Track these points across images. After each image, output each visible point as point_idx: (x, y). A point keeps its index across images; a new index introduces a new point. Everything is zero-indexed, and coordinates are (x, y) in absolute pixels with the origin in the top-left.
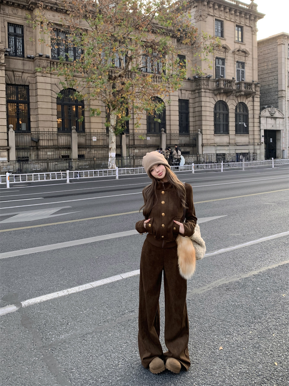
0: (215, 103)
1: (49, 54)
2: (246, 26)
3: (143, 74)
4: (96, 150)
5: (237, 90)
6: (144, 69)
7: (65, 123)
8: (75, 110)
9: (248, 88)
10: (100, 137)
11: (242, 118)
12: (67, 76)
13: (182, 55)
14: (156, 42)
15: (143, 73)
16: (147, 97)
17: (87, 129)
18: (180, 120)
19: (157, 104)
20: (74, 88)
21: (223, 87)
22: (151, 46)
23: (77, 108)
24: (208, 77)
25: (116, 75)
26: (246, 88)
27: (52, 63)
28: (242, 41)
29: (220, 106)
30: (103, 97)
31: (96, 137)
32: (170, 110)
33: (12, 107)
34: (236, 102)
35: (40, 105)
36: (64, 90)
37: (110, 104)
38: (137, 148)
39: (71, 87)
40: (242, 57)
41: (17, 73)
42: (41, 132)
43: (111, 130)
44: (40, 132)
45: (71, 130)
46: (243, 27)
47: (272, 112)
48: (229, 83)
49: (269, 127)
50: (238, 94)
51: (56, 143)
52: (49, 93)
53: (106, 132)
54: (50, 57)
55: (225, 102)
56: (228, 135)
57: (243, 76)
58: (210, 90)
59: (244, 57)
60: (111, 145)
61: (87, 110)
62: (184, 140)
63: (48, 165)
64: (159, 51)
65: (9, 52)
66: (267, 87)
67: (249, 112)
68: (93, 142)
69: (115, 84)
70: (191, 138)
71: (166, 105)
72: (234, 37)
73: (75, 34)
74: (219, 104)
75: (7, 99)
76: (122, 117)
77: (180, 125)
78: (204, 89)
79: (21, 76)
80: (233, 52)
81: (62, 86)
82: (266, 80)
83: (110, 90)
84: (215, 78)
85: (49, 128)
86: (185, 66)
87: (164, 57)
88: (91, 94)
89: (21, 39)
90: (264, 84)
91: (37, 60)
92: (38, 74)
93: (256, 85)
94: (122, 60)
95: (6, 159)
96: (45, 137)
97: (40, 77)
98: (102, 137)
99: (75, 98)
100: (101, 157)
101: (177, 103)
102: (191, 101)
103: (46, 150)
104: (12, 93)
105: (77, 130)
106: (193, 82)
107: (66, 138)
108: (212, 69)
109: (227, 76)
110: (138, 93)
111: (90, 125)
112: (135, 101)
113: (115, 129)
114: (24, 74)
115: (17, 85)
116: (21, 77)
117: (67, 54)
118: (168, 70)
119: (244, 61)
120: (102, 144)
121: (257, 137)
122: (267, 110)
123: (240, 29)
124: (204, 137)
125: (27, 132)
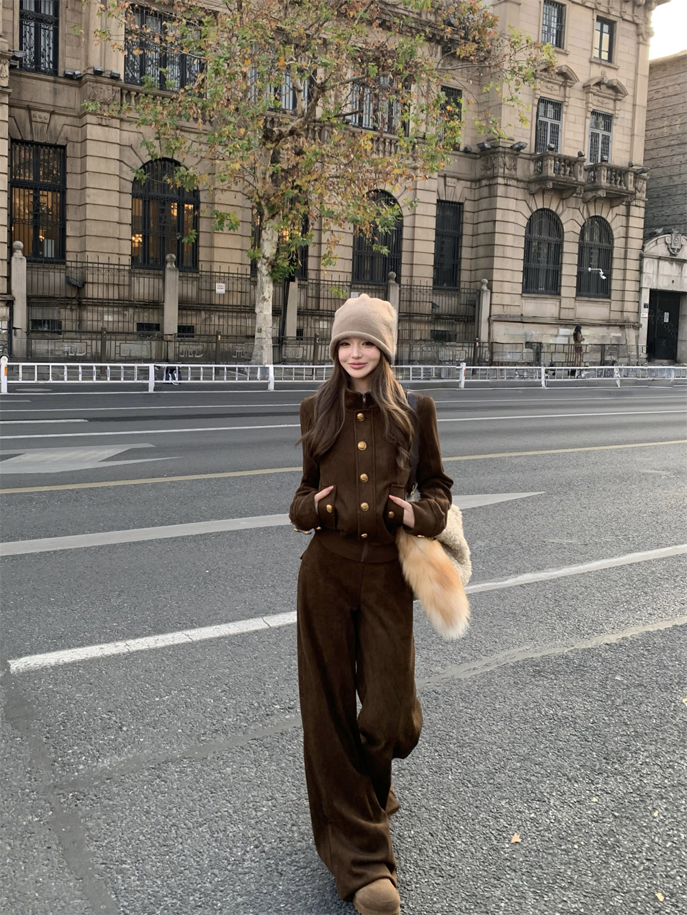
0: (528, 214)
1: (120, 70)
2: (624, 20)
3: (351, 132)
4: (223, 316)
5: (587, 186)
6: (353, 119)
7: (151, 246)
8: (175, 214)
9: (616, 181)
10: (235, 286)
11: (595, 257)
12: (161, 126)
13: (453, 89)
14: (389, 49)
15: (351, 127)
16: (357, 190)
17: (203, 264)
18: (439, 254)
19: (383, 207)
20: (175, 158)
21: (554, 175)
22: (376, 59)
23: (181, 209)
24: (517, 146)
25: (283, 129)
26: (611, 180)
27: (125, 92)
28: (610, 59)
29: (541, 223)
30: (246, 183)
31: (224, 285)
32: (414, 227)
33: (22, 197)
34: (582, 215)
35: (92, 196)
36: (151, 161)
37: (263, 203)
38: (325, 318)
39: (170, 157)
40: (606, 100)
41: (38, 113)
42: (90, 265)
43: (263, 269)
44: (88, 262)
45: (164, 262)
46: (615, 22)
47: (673, 246)
48: (569, 165)
49: (664, 285)
50: (590, 195)
51: (125, 293)
52: (114, 167)
53: (249, 272)
54: (122, 77)
55: (554, 213)
56: (558, 297)
57: (606, 151)
58: (518, 180)
59: (612, 102)
60: (261, 305)
61: (205, 215)
62: (447, 303)
63: (103, 346)
64: (397, 73)
65: (20, 59)
66: (665, 182)
67: (615, 241)
68: (217, 297)
69: (279, 153)
70: (463, 299)
71: (406, 212)
72: (590, 49)
73: (184, 21)
74: (541, 217)
75: (11, 177)
76: (291, 238)
77: (437, 266)
78: (504, 177)
79: (47, 121)
80: (584, 87)
81: (148, 153)
82: (664, 165)
83: (265, 167)
84: (533, 151)
85: (110, 255)
86: (459, 115)
87: (407, 87)
88: (217, 175)
89: (51, 28)
90: (657, 172)
91: (88, 83)
92: (89, 118)
93: (637, 175)
94: (300, 91)
96: (101, 277)
97: (95, 127)
98: (239, 285)
99: (179, 184)
100: (234, 333)
101: (433, 210)
102: (468, 206)
103: (100, 309)
104: (24, 164)
105: (179, 263)
106: (476, 159)
107: (151, 283)
108: (527, 126)
109: (566, 148)
110: (337, 177)
111: (212, 255)
112: (326, 198)
113: (273, 267)
114: (56, 116)
115: (38, 144)
116: (49, 124)
117: (163, 70)
118: (416, 123)
119: (610, 112)
120: (239, 304)
121: (630, 307)
122: (661, 240)
123: (606, 28)
125: (57, 263)
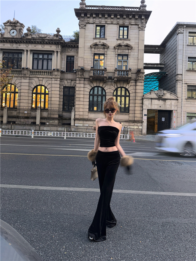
0: (90, 88)
2: (131, 24)
28: (128, 38)
32: (52, 94)
34: (114, 87)
58: (85, 78)
59: (127, 50)
71: (49, 90)
72: (116, 36)
78: (78, 78)
80: (114, 48)
101: (58, 89)
119: (127, 54)
122: (152, 92)
124: (76, 113)
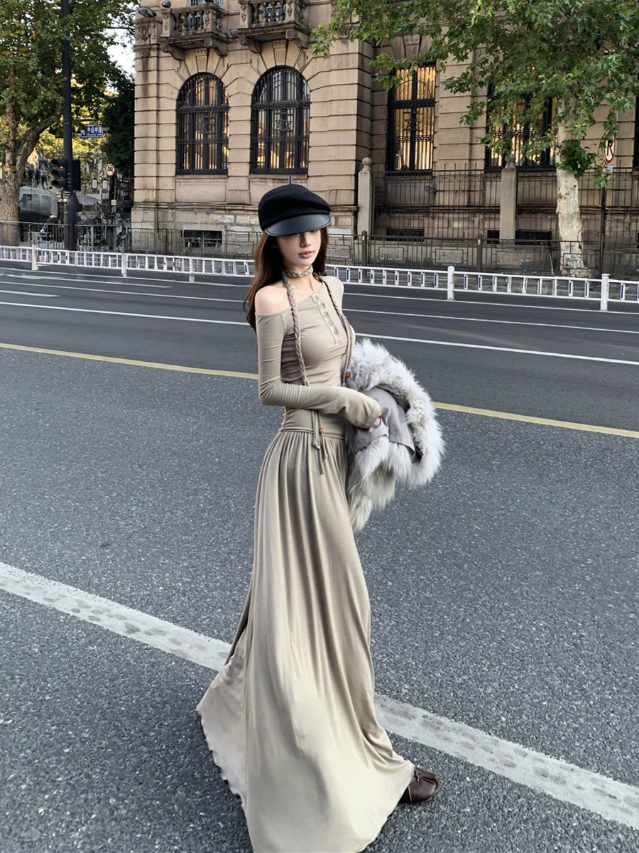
95: (349, 232)
96: (448, 184)
103: (446, 215)
